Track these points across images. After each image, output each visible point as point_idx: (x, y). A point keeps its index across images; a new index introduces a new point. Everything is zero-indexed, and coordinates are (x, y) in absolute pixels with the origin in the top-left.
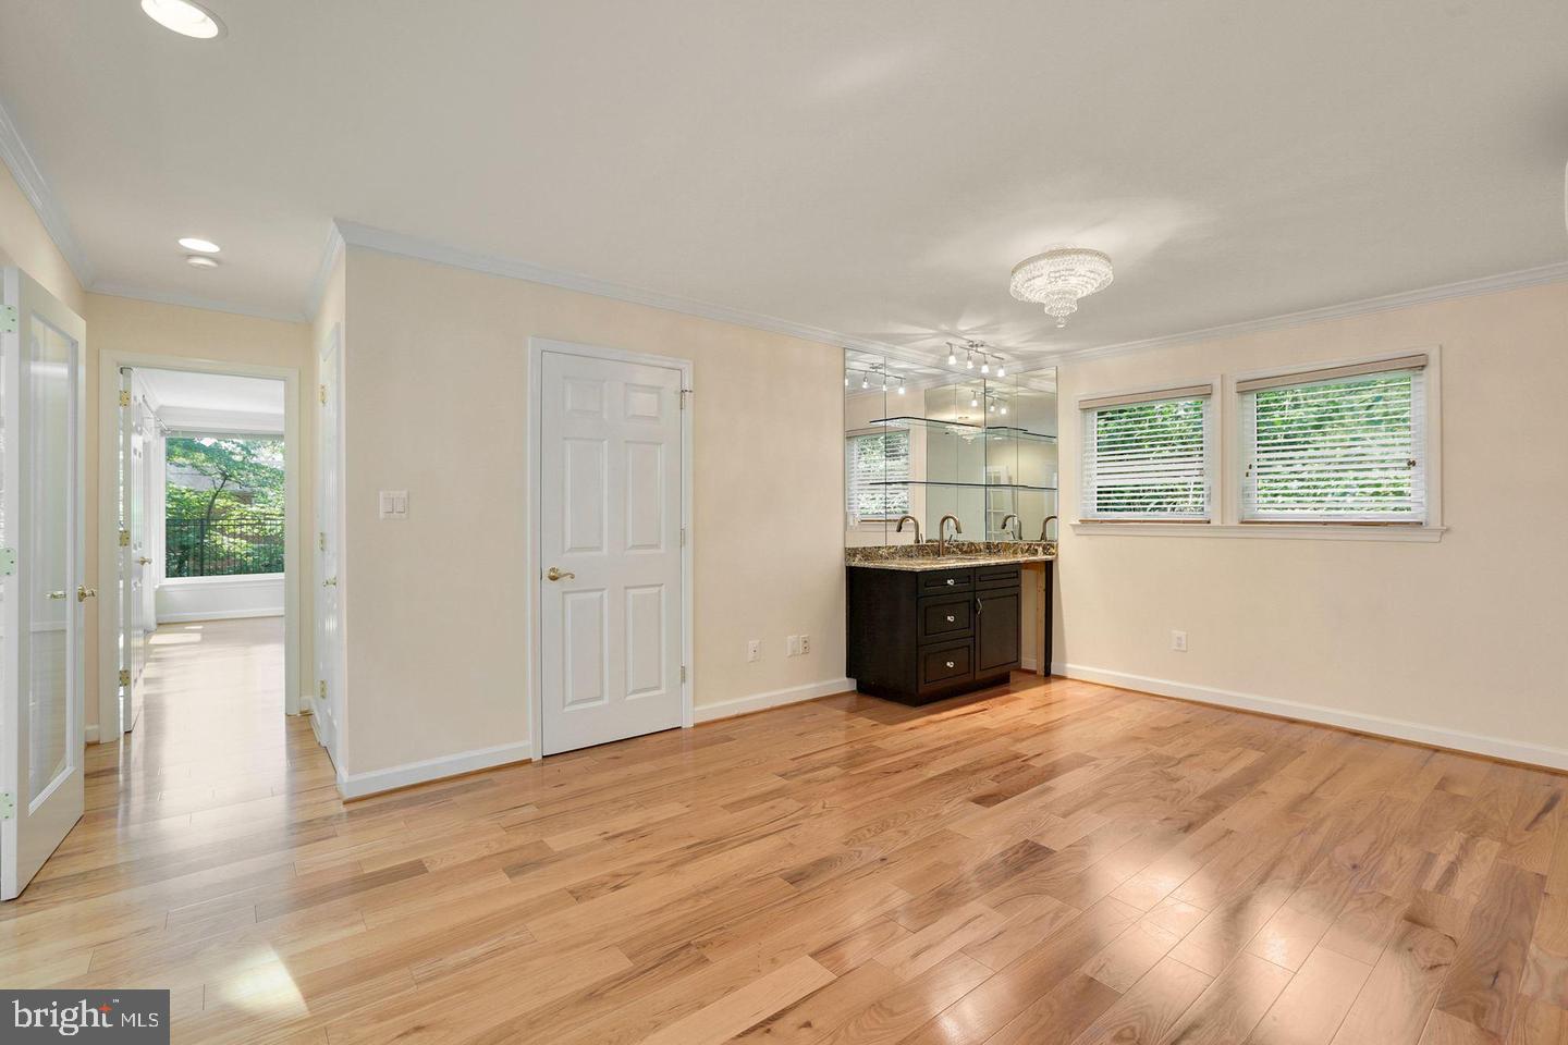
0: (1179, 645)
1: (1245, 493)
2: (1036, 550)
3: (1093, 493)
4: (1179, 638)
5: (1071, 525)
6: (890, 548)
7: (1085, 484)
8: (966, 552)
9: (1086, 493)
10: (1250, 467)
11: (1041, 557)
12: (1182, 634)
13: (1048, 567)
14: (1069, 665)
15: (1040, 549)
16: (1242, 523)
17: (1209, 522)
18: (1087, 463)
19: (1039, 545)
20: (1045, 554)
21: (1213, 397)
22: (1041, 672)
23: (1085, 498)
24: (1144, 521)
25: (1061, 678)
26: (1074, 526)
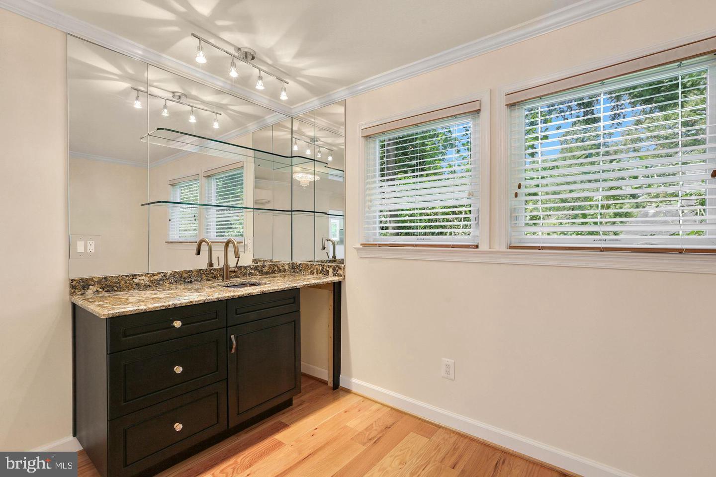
0: (448, 373)
1: (514, 216)
2: (328, 272)
3: (375, 217)
4: (448, 366)
5: (355, 248)
6: (154, 275)
7: (367, 209)
8: (267, 273)
9: (368, 218)
10: (519, 187)
11: (332, 278)
12: (450, 361)
13: (337, 289)
14: (354, 380)
15: (331, 270)
16: (511, 247)
17: (477, 247)
18: (369, 189)
19: (330, 267)
20: (334, 275)
21: (482, 114)
22: (331, 384)
23: (368, 223)
24: (417, 246)
25: (348, 391)
26: (358, 249)
